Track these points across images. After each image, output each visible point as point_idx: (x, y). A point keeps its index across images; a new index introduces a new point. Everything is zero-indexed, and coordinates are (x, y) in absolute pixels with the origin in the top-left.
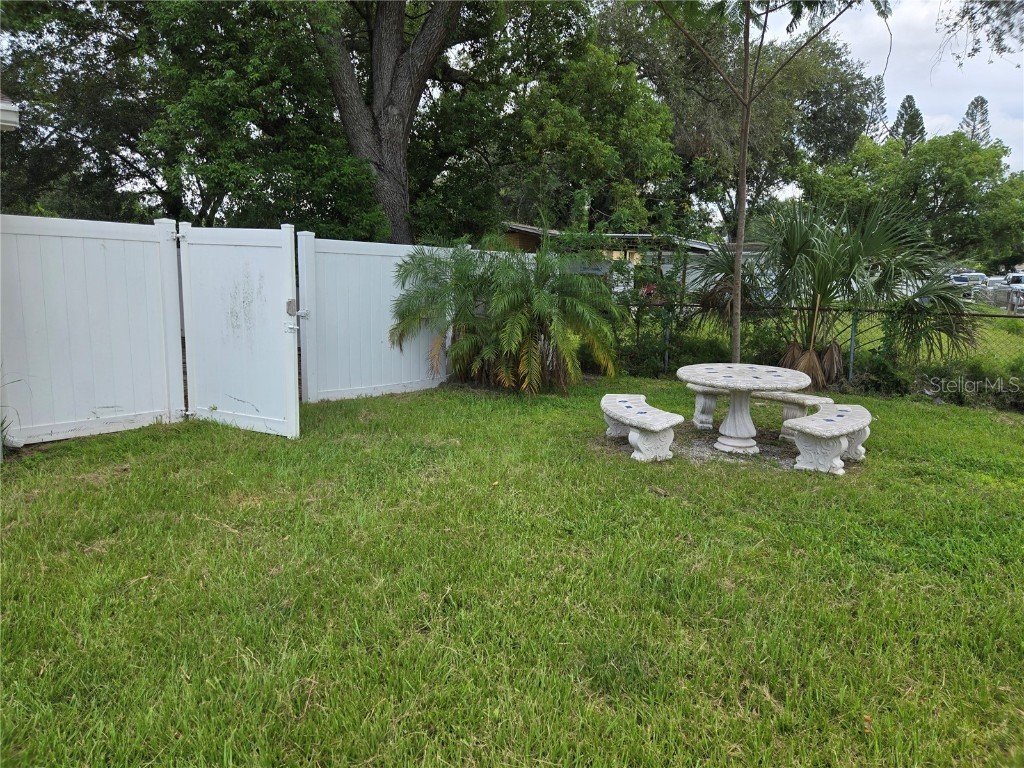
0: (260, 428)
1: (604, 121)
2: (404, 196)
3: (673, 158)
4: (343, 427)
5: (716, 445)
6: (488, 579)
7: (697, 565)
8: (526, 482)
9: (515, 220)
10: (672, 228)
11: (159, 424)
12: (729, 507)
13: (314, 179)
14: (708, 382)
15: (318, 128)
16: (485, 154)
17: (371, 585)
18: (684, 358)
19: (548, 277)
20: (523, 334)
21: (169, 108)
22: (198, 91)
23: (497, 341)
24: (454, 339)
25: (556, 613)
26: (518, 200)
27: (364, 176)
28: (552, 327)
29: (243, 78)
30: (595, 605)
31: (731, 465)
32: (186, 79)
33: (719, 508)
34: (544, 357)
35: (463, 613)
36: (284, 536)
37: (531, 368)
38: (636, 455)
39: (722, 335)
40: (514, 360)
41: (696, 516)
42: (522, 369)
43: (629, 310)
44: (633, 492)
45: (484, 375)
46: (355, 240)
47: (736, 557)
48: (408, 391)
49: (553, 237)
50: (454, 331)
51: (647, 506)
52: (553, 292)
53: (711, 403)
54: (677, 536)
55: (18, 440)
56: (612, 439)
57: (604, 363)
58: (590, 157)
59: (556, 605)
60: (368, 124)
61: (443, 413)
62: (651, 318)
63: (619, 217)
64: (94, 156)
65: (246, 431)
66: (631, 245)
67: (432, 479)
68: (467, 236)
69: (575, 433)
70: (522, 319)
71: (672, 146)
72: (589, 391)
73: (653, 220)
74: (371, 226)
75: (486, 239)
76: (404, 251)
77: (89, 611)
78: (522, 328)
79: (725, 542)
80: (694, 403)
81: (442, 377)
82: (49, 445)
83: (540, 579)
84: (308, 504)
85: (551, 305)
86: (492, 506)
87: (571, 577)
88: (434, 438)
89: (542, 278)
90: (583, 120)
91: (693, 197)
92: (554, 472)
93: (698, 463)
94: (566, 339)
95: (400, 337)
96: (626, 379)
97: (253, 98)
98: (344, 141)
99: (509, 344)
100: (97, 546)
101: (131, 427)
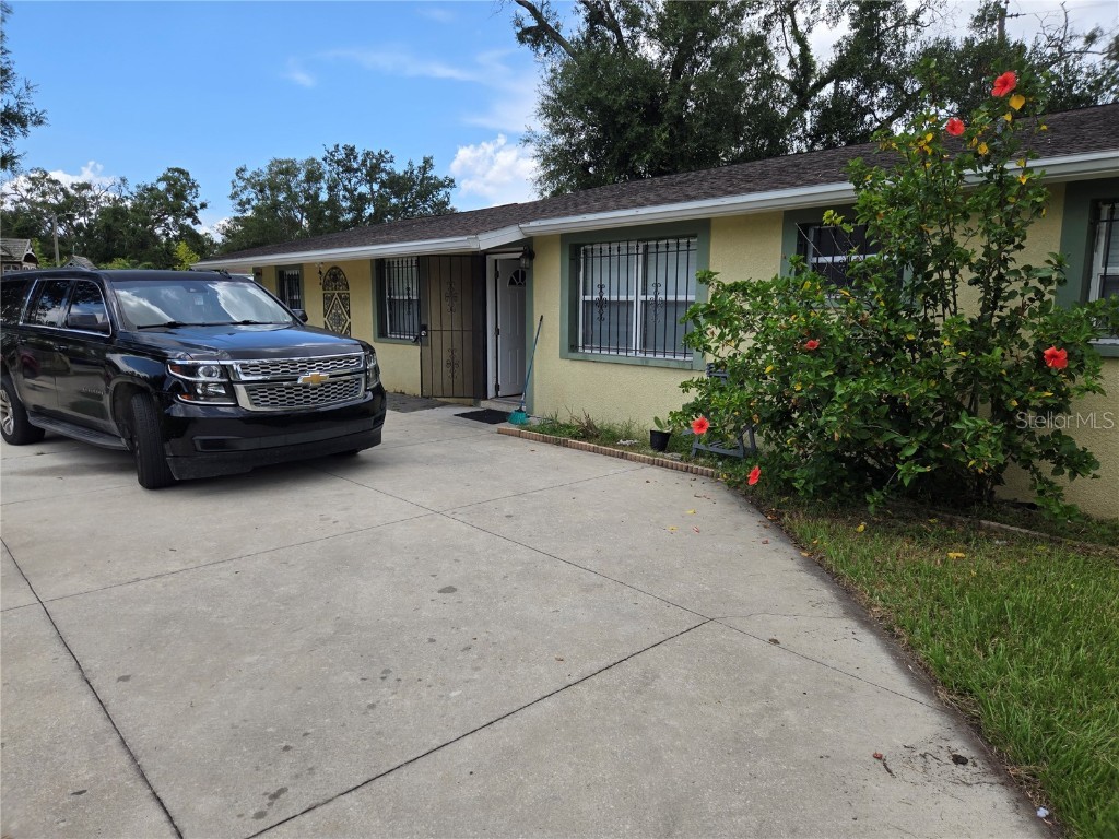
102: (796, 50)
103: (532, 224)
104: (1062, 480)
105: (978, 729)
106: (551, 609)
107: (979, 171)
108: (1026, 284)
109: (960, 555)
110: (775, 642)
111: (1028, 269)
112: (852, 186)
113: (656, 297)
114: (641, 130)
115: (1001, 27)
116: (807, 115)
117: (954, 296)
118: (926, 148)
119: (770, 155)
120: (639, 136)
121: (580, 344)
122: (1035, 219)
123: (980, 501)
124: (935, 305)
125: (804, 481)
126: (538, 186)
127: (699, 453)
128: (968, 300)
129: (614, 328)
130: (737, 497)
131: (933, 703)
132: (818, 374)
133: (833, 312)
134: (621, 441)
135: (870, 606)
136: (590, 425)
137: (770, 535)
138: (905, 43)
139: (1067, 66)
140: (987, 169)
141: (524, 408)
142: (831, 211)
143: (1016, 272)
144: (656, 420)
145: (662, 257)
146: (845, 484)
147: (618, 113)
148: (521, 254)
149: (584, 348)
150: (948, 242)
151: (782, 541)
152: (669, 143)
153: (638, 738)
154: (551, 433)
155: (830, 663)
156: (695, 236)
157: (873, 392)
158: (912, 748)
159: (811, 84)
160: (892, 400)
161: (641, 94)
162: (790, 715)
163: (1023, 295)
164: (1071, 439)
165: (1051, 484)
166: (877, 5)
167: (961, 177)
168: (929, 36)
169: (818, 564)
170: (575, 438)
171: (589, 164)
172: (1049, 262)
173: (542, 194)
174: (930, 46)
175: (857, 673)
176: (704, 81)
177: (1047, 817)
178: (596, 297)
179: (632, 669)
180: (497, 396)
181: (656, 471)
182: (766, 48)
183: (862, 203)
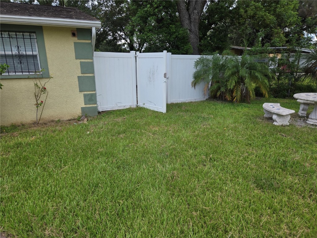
0: (156, 110)
1: (271, 7)
2: (197, 39)
3: (297, 18)
4: (178, 110)
5: (307, 122)
6: (223, 154)
7: (296, 158)
8: (235, 129)
9: (233, 45)
10: (295, 44)
11: (131, 108)
12: (310, 141)
13: (171, 36)
14: (306, 99)
15: (173, 20)
16: (225, 23)
17: (189, 152)
18: (296, 91)
19: (246, 64)
20: (235, 83)
21: (132, 18)
22: (140, 13)
23: (226, 85)
24: (211, 85)
25: (245, 166)
26: (235, 37)
27: (186, 34)
28: (246, 81)
29: (152, 7)
30: (258, 165)
31: (313, 129)
32: (137, 9)
33: (306, 142)
34: (242, 91)
35: (215, 162)
36: (165, 138)
37: (237, 95)
38: (275, 123)
39: (313, 83)
40: (232, 91)
41: (296, 143)
42: (234, 94)
43: (276, 74)
44: (273, 135)
45: (221, 96)
46: (182, 54)
47: (311, 157)
48: (196, 101)
49: (248, 50)
50: (212, 82)
51: (278, 139)
52: (247, 69)
53: (306, 107)
54: (289, 149)
55: (100, 110)
56: (266, 118)
57: (264, 92)
58: (265, 20)
59: (245, 164)
60: (187, 17)
61: (207, 108)
62: (284, 77)
63: (275, 41)
64: (111, 34)
65: (152, 110)
66: (278, 51)
67: (204, 126)
68: (217, 52)
69: (252, 115)
70: (236, 78)
71: (298, 13)
72: (258, 102)
73: (287, 42)
74: (187, 50)
75: (225, 52)
76: (197, 57)
77: (122, 150)
78: (235, 81)
79: (307, 152)
80: (299, 107)
81: (207, 97)
82: (107, 112)
83: (240, 156)
84: (170, 130)
85: (246, 73)
86: (224, 135)
87: (250, 157)
88: (205, 115)
89: (243, 64)
90: (262, 7)
91: (305, 32)
92: (245, 127)
93: (299, 127)
94: (250, 85)
95: (194, 84)
96: (272, 99)
97: (155, 13)
98: (180, 23)
99: (230, 86)
100: (121, 136)
101: (125, 108)
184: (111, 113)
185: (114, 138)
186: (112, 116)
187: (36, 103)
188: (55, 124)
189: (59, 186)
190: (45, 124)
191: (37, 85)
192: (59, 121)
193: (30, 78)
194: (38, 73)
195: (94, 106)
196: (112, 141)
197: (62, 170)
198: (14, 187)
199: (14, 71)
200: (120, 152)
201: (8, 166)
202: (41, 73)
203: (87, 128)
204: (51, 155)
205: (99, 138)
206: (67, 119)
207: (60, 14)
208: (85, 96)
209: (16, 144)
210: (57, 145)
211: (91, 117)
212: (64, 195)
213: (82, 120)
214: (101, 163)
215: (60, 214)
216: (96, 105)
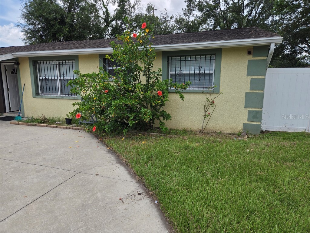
11: (305, 132)
55: (264, 129)
64: (290, 47)
77: (287, 181)
100: (288, 164)
101: (296, 131)
102: (105, 10)
103: (17, 53)
104: (165, 121)
105: (144, 185)
106: (24, 181)
107: (141, 47)
108: (154, 76)
109: (145, 142)
110: (97, 174)
111: (154, 72)
112: (112, 49)
113: (64, 78)
114: (59, 27)
115: (153, 12)
116: (109, 28)
117: (140, 79)
118: (128, 40)
119: (99, 38)
120: (59, 29)
121: (40, 93)
122: (154, 60)
123: (150, 128)
124: (136, 81)
125: (107, 128)
126: (24, 41)
127: (81, 124)
128: (143, 80)
129: (51, 87)
130: (91, 135)
131: (135, 181)
132: (107, 99)
133: (112, 82)
134: (57, 123)
135: (123, 159)
136: (45, 118)
137: (99, 145)
138: (131, 13)
139: (166, 24)
140: (143, 47)
141: (20, 115)
142: (108, 55)
143: (152, 73)
144: (67, 115)
145: (64, 66)
146: (120, 128)
147: (50, 20)
148: (14, 63)
149: (41, 94)
150: (137, 65)
151: (103, 146)
152: (69, 31)
153: (51, 215)
154: (31, 122)
155: (112, 177)
156: (74, 60)
157: (121, 103)
158: (129, 194)
159: (109, 20)
160: (126, 105)
161: (58, 16)
162: (99, 194)
163: (154, 78)
164: (166, 112)
165: (163, 123)
166: (124, 1)
167: (137, 48)
168: (137, 12)
169: (112, 151)
170: (40, 123)
171: (43, 36)
172: (158, 70)
173: (26, 44)
174: (137, 14)
175: (118, 178)
176: (78, 14)
177: (157, 202)
178: (44, 78)
179: (52, 194)
180: (10, 111)
181: (68, 130)
182: (96, 8)
183: (114, 54)
184: (277, 134)
185: (278, 164)
186: (278, 138)
187: (204, 114)
188: (216, 135)
189: (214, 196)
190: (208, 133)
191: (208, 99)
192: (220, 133)
193: (204, 93)
194: (211, 89)
195: (257, 123)
196: (275, 166)
197: (219, 182)
198: (180, 182)
199: (203, 87)
200: (285, 183)
201: (177, 162)
202: (213, 89)
203: (247, 146)
204: (210, 163)
205: (259, 159)
206: (228, 132)
207: (240, 36)
208: (250, 112)
209: (185, 146)
210: (217, 156)
211: (252, 135)
212: (219, 207)
213: (242, 136)
214: (260, 188)
215: (213, 224)
216: (260, 123)
